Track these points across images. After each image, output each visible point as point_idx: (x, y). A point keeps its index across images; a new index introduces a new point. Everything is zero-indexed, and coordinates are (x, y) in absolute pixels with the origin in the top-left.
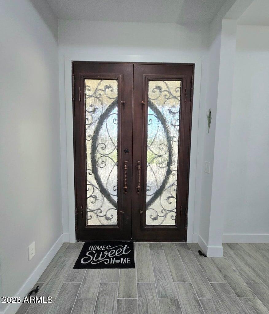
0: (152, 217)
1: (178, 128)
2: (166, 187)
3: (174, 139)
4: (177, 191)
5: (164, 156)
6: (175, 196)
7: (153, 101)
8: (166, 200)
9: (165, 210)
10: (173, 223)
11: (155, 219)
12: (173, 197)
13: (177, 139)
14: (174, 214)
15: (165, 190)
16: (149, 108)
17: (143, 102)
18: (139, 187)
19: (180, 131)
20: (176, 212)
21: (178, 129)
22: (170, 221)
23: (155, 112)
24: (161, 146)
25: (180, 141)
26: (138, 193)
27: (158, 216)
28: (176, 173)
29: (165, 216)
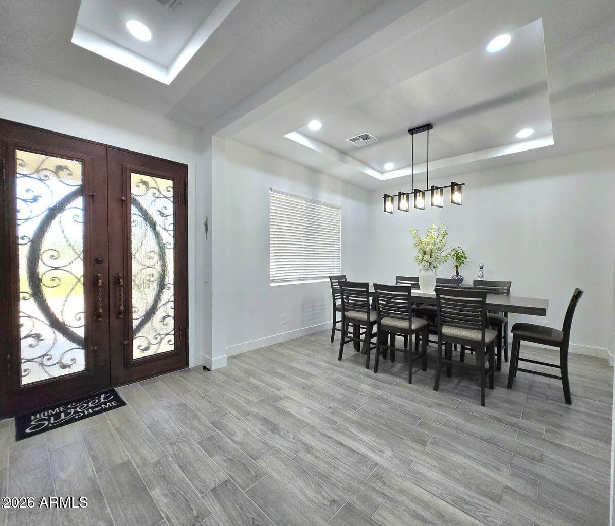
0: (142, 348)
1: (172, 233)
2: (160, 304)
3: (168, 246)
4: (174, 308)
5: (155, 267)
6: (172, 315)
7: (137, 198)
8: (160, 322)
9: (159, 334)
10: (172, 348)
11: (146, 349)
12: (169, 316)
13: (172, 246)
14: (172, 337)
15: (158, 308)
16: (132, 206)
17: (123, 198)
18: (122, 308)
19: (175, 237)
20: (174, 335)
21: (173, 235)
22: (167, 346)
23: (141, 213)
24: (152, 255)
25: (175, 248)
26: (121, 317)
27: (150, 344)
28: (172, 287)
29: (161, 341)
